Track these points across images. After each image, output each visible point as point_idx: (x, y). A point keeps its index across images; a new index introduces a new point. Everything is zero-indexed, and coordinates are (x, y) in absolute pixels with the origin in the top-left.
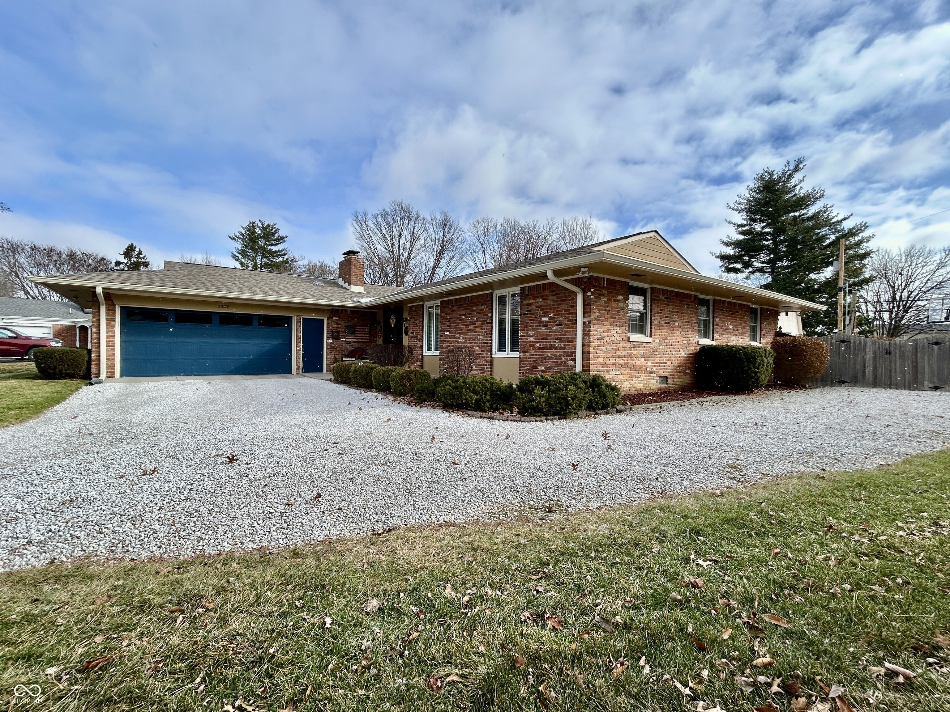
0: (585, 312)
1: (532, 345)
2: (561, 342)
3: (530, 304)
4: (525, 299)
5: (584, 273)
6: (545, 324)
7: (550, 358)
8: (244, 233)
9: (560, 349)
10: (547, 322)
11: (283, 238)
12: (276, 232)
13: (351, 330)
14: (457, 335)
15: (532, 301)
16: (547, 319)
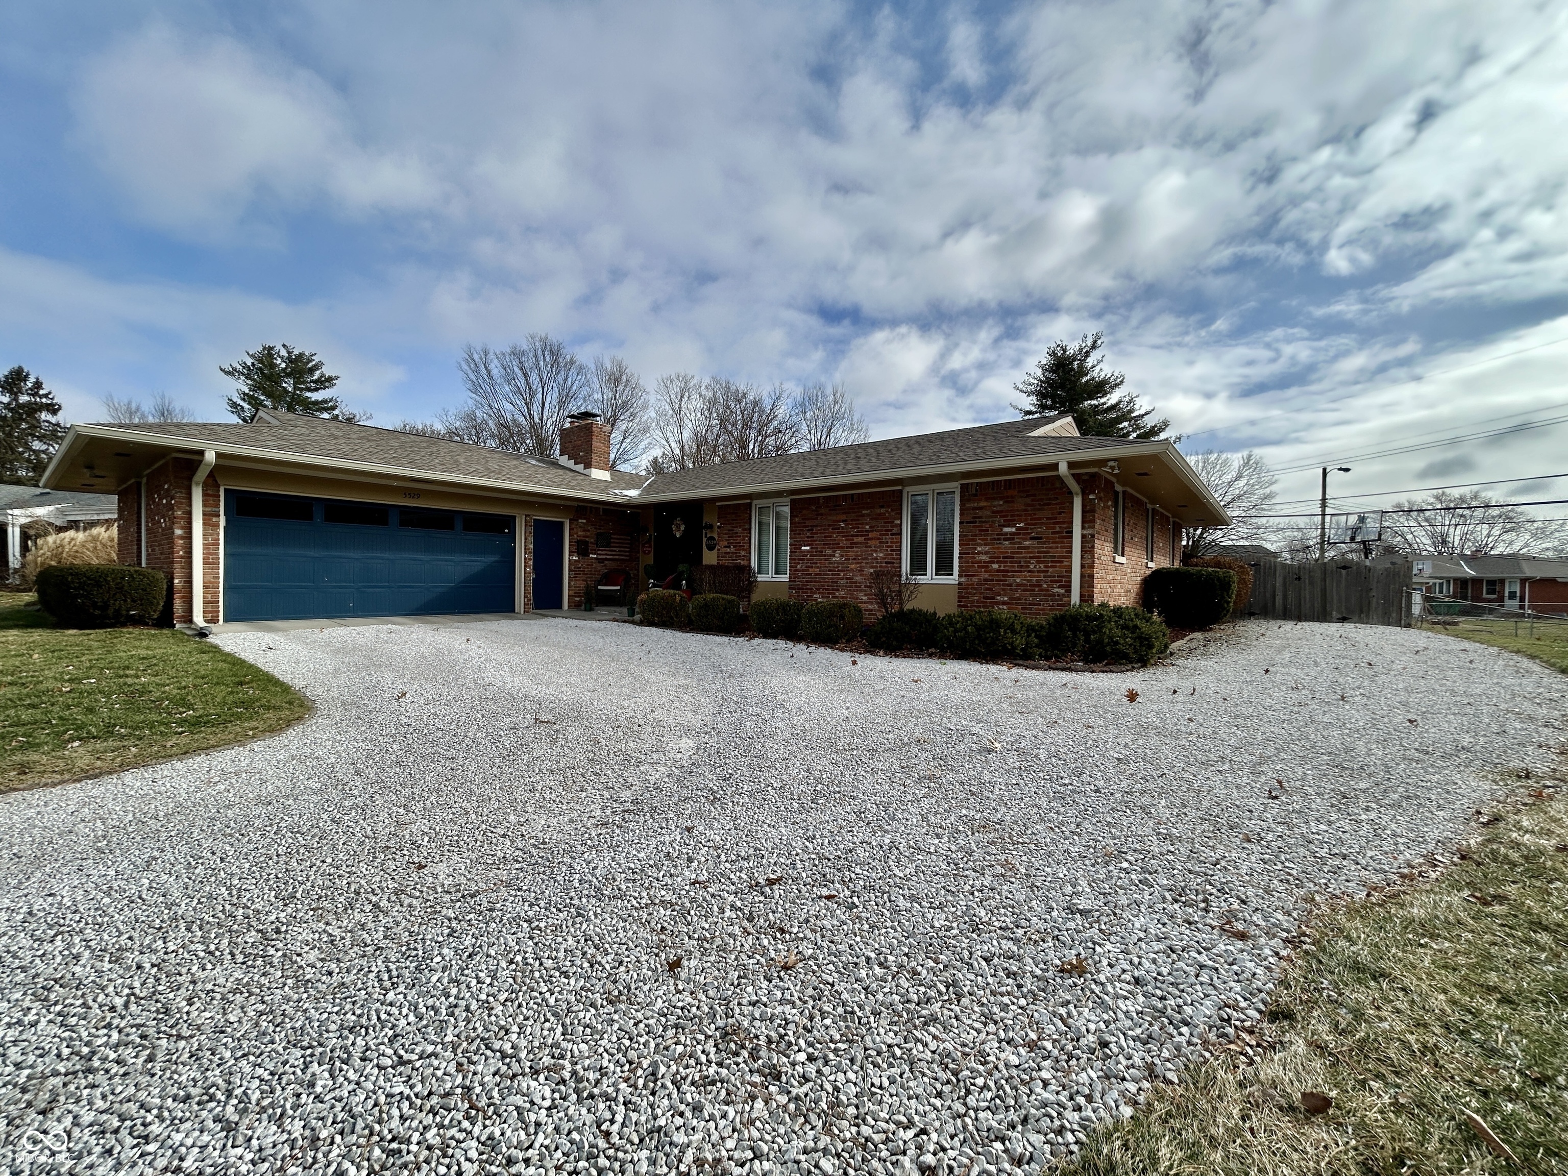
0: (1087, 521)
1: (985, 566)
2: (1038, 562)
3: (981, 508)
4: (969, 500)
5: (1112, 468)
6: (1010, 537)
7: (1018, 585)
8: (249, 364)
9: (1038, 572)
10: (1012, 534)
11: (330, 379)
12: (316, 367)
13: (603, 541)
14: (829, 552)
15: (982, 504)
16: (1014, 530)
